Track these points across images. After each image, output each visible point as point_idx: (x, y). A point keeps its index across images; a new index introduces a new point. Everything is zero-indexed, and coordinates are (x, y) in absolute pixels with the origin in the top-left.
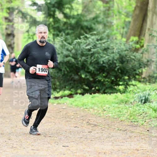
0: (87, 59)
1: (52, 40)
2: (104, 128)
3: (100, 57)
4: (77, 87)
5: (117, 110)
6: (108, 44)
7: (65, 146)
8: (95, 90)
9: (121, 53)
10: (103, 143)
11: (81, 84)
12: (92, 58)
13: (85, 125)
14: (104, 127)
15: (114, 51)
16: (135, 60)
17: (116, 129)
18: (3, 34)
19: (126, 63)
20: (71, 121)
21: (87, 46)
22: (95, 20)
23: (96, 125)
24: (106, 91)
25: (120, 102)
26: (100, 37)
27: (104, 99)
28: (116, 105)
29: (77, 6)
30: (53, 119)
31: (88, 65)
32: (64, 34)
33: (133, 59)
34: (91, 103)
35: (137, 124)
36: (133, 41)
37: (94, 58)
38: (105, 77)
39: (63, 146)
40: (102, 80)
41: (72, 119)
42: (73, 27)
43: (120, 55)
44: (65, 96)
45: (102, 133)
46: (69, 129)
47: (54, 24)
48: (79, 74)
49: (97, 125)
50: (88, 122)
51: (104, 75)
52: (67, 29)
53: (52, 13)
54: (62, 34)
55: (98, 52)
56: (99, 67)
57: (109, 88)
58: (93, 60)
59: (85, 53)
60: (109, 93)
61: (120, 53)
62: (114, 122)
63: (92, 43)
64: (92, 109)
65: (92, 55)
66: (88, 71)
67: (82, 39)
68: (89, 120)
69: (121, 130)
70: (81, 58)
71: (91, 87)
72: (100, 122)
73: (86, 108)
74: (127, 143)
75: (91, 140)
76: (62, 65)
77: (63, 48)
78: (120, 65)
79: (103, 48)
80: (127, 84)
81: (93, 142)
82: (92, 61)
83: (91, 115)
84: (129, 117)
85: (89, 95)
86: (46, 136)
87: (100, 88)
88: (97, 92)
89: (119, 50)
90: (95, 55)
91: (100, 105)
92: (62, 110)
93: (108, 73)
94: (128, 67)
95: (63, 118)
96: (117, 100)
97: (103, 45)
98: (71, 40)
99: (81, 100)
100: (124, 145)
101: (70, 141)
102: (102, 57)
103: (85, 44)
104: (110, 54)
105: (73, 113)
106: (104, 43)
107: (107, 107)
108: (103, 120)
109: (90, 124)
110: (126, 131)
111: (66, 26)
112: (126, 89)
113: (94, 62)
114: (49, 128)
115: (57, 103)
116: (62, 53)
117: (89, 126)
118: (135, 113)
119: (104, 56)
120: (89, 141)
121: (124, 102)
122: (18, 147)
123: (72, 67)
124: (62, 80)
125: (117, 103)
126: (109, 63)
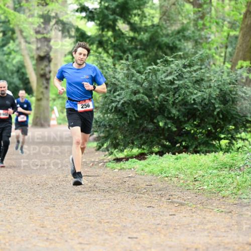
0: (167, 98)
1: (112, 67)
2: (195, 208)
3: (188, 94)
4: (152, 142)
5: (216, 180)
6: (202, 72)
7: (131, 238)
8: (182, 148)
9: (222, 87)
10: (194, 233)
11: (158, 137)
12: (177, 96)
13: (165, 203)
14: (195, 206)
15: (212, 85)
16: (245, 99)
17: (215, 210)
18: (32, 58)
19: (231, 103)
20: (142, 197)
21: (167, 76)
22: (181, 34)
23: (181, 204)
24: (199, 149)
25: (221, 167)
26: (188, 62)
27: (195, 163)
28: (215, 171)
29: (152, 12)
30: (114, 195)
31: (169, 107)
32: (130, 57)
33: (242, 97)
34: (174, 167)
35: (249, 203)
36: (242, 67)
37: (179, 96)
38: (197, 126)
39: (129, 238)
40: (192, 131)
41: (144, 194)
42: (145, 46)
43: (221, 90)
44: (132, 157)
45: (192, 216)
46: (138, 210)
47: (115, 41)
48: (155, 121)
49: (184, 203)
50: (169, 199)
51: (195, 123)
52: (136, 48)
53: (111, 23)
54: (128, 56)
55: (186, 86)
56: (187, 110)
57: (203, 144)
58: (177, 98)
59: (164, 87)
60: (203, 153)
61: (220, 87)
62: (211, 199)
63: (176, 71)
64: (175, 177)
65: (177, 90)
66: (170, 116)
67: (159, 65)
68: (172, 196)
69: (222, 211)
70: (158, 96)
71: (174, 143)
72: (188, 199)
73: (167, 177)
74: (233, 232)
75: (174, 227)
76: (127, 107)
77: (128, 80)
78: (222, 106)
79: (194, 79)
80: (233, 138)
81: (178, 231)
82: (175, 100)
83: (174, 188)
84: (235, 191)
85: (170, 154)
86: (102, 221)
87: (190, 144)
88: (184, 150)
89: (220, 83)
90: (180, 91)
91: (189, 172)
92: (128, 179)
93: (202, 120)
94: (234, 110)
95: (130, 193)
96: (216, 163)
97: (194, 74)
98: (141, 66)
99: (159, 164)
100: (227, 236)
101: (140, 229)
102: (192, 93)
103: (164, 72)
104: (205, 89)
105: (145, 185)
106: (195, 71)
107: (200, 174)
108: (193, 195)
109: (172, 202)
110: (230, 214)
111: (134, 44)
112: (231, 145)
113: (179, 101)
114: (106, 208)
115: (119, 168)
116: (127, 87)
117: (170, 206)
118: (246, 185)
119: (195, 91)
120: (171, 230)
121: (228, 166)
122: (57, 240)
123: (144, 110)
124: (127, 130)
125: (217, 168)
126: (203, 104)
